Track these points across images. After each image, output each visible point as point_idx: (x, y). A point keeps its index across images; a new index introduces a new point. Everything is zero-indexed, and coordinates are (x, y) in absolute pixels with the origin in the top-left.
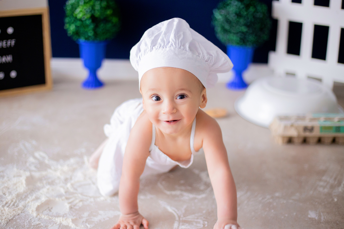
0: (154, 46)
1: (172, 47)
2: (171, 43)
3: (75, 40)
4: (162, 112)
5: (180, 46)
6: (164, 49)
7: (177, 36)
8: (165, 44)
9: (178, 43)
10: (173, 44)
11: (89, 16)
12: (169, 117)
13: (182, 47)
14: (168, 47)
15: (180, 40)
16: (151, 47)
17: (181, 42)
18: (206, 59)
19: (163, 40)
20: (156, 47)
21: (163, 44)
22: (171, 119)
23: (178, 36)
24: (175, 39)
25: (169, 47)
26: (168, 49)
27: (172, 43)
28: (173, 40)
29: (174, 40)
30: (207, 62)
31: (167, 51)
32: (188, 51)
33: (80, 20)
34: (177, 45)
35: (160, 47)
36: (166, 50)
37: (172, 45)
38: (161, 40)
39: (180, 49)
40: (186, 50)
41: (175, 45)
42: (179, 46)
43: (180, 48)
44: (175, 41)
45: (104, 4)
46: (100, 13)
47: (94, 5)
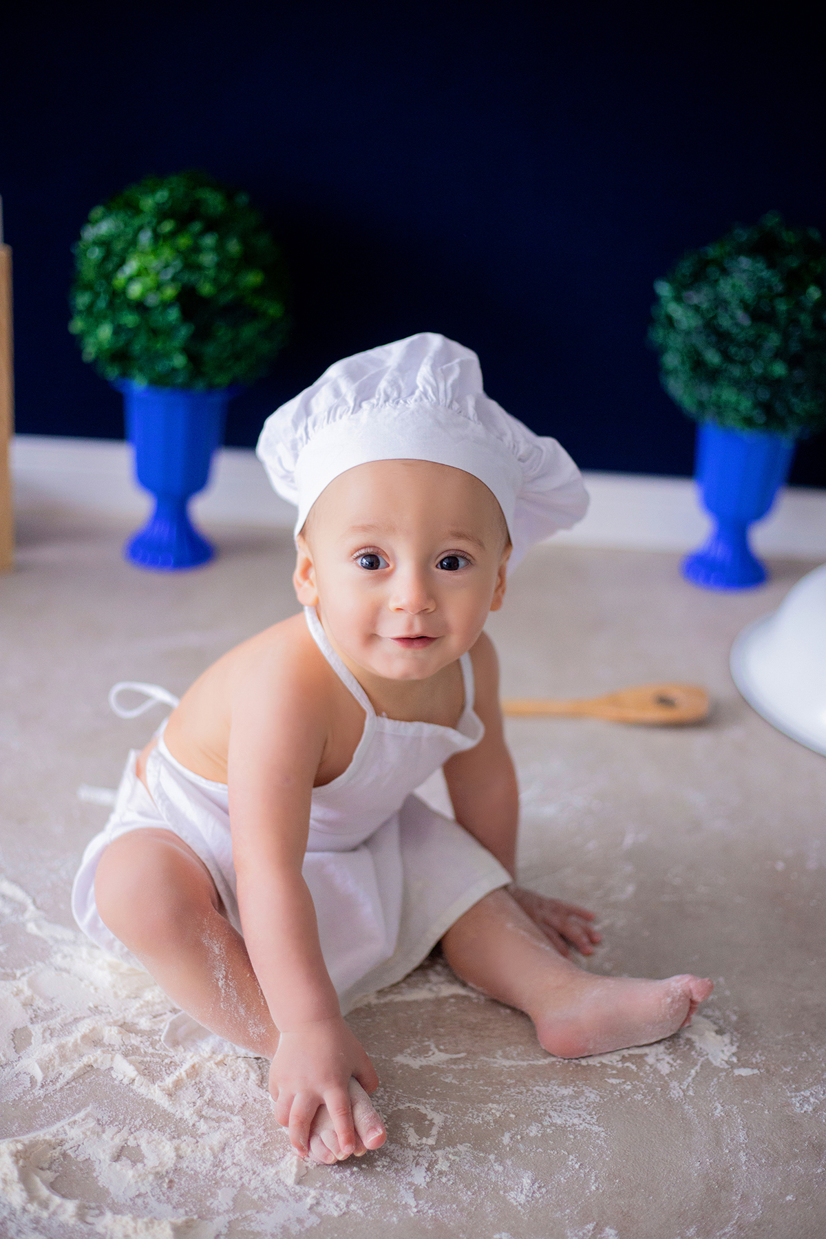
0: (367, 398)
1: (425, 400)
2: (421, 388)
3: (112, 380)
4: (393, 605)
5: (452, 402)
6: (399, 407)
7: (439, 370)
8: (404, 395)
9: (445, 391)
10: (430, 393)
11: (170, 292)
12: (411, 626)
13: (456, 406)
14: (412, 401)
15: (450, 382)
16: (355, 400)
17: (453, 386)
18: (521, 452)
19: (394, 383)
20: (374, 401)
21: (395, 395)
22: (417, 630)
23: (442, 369)
24: (436, 380)
25: (416, 401)
26: (412, 404)
27: (424, 388)
28: (428, 382)
29: (432, 380)
30: (521, 464)
31: (413, 413)
32: (472, 418)
33: (140, 307)
34: (441, 395)
35: (385, 402)
36: (408, 408)
37: (425, 393)
38: (389, 382)
39: (450, 411)
40: (466, 416)
41: (434, 394)
42: (448, 401)
43: (450, 406)
44: (435, 385)
45: (234, 247)
46: (215, 281)
47: (196, 249)
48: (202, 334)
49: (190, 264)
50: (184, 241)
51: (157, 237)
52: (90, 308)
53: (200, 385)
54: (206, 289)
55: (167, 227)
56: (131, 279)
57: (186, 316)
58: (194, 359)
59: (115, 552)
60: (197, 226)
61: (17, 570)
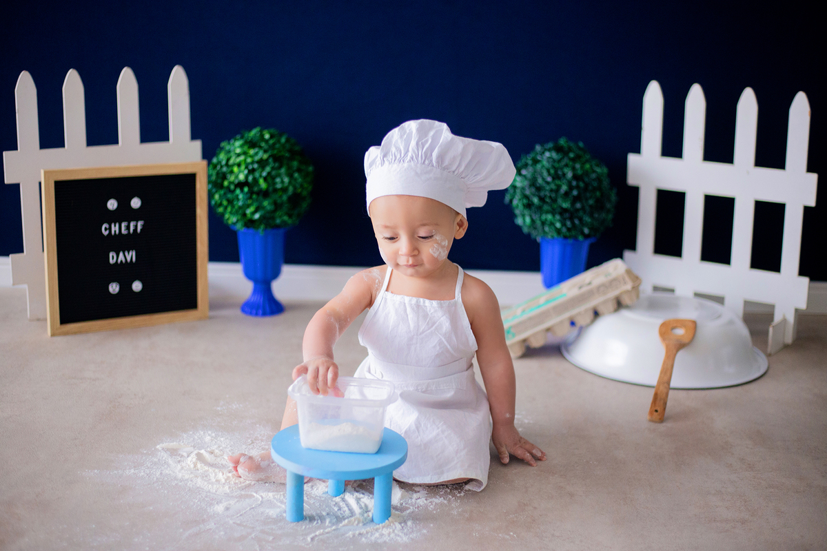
1: (412, 162)
5: (424, 160)
6: (400, 165)
7: (419, 144)
8: (403, 157)
9: (422, 156)
10: (414, 157)
12: (408, 261)
14: (406, 161)
15: (424, 151)
17: (426, 153)
22: (411, 262)
24: (418, 149)
61: (210, 318)
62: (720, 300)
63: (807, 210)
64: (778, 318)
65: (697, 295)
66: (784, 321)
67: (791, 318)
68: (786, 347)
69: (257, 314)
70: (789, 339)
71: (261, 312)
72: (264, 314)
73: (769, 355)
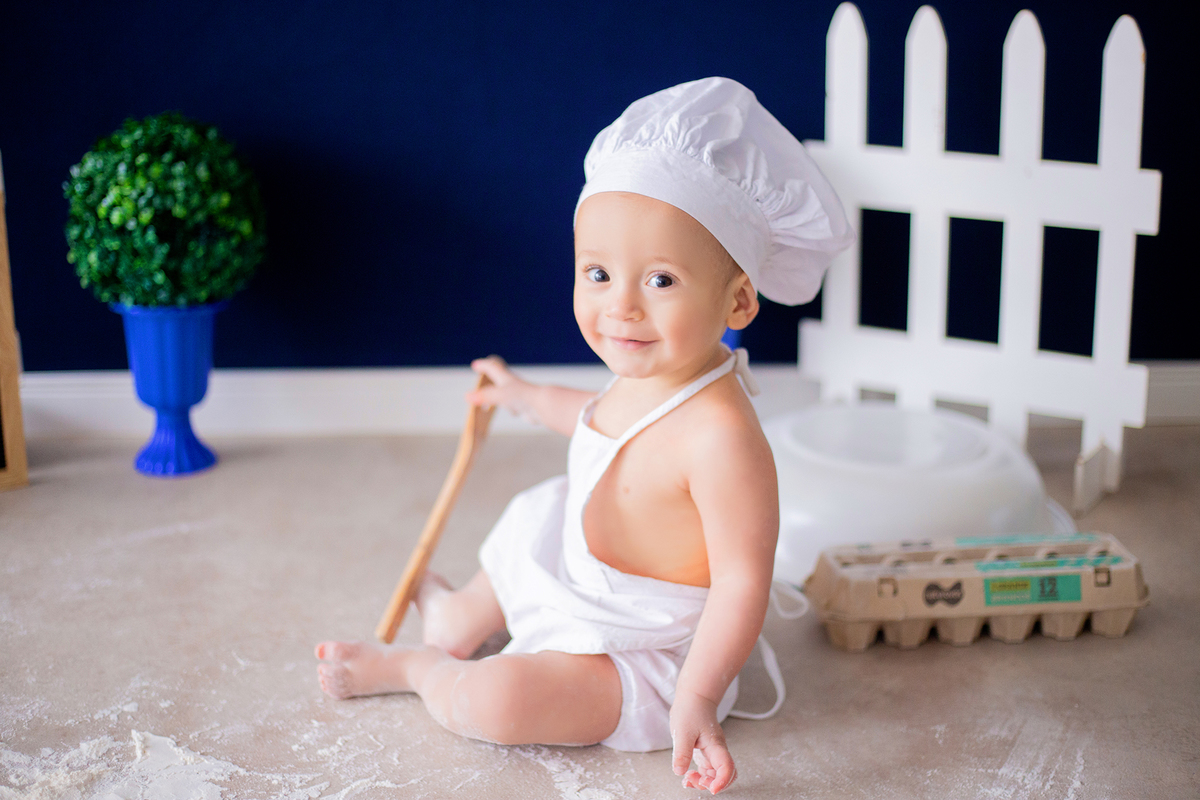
0: (626, 139)
1: (665, 146)
2: (665, 135)
4: (606, 312)
5: (687, 147)
7: (687, 119)
8: (653, 137)
9: (684, 138)
10: (670, 139)
11: (146, 216)
13: (691, 151)
14: (655, 145)
15: (691, 131)
16: (618, 139)
17: (693, 136)
18: (758, 194)
20: (629, 142)
21: (647, 137)
23: (690, 120)
24: (680, 128)
25: (658, 145)
27: (668, 134)
28: (672, 129)
29: (676, 128)
30: (758, 204)
32: (704, 161)
33: (122, 231)
34: (679, 142)
37: (667, 139)
39: (682, 155)
40: (701, 160)
41: (673, 140)
42: (684, 146)
44: (677, 132)
45: (202, 172)
46: (186, 203)
47: (168, 177)
48: (177, 254)
49: (163, 190)
50: (156, 171)
51: (133, 169)
52: (80, 237)
53: (182, 301)
54: (179, 211)
55: (141, 159)
56: (113, 207)
57: (162, 237)
58: (174, 276)
59: (128, 464)
60: (168, 157)
61: (32, 483)
62: (980, 412)
63: (1142, 241)
64: (1090, 444)
65: (943, 405)
66: (1104, 450)
67: (1116, 443)
68: (1107, 496)
69: (165, 472)
70: (1112, 480)
71: (172, 466)
72: (180, 470)
73: (1077, 516)
